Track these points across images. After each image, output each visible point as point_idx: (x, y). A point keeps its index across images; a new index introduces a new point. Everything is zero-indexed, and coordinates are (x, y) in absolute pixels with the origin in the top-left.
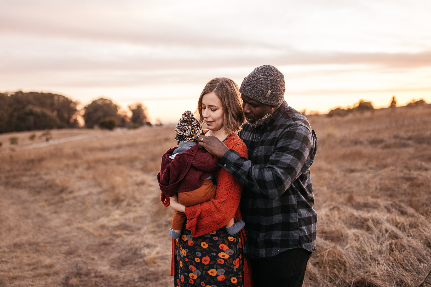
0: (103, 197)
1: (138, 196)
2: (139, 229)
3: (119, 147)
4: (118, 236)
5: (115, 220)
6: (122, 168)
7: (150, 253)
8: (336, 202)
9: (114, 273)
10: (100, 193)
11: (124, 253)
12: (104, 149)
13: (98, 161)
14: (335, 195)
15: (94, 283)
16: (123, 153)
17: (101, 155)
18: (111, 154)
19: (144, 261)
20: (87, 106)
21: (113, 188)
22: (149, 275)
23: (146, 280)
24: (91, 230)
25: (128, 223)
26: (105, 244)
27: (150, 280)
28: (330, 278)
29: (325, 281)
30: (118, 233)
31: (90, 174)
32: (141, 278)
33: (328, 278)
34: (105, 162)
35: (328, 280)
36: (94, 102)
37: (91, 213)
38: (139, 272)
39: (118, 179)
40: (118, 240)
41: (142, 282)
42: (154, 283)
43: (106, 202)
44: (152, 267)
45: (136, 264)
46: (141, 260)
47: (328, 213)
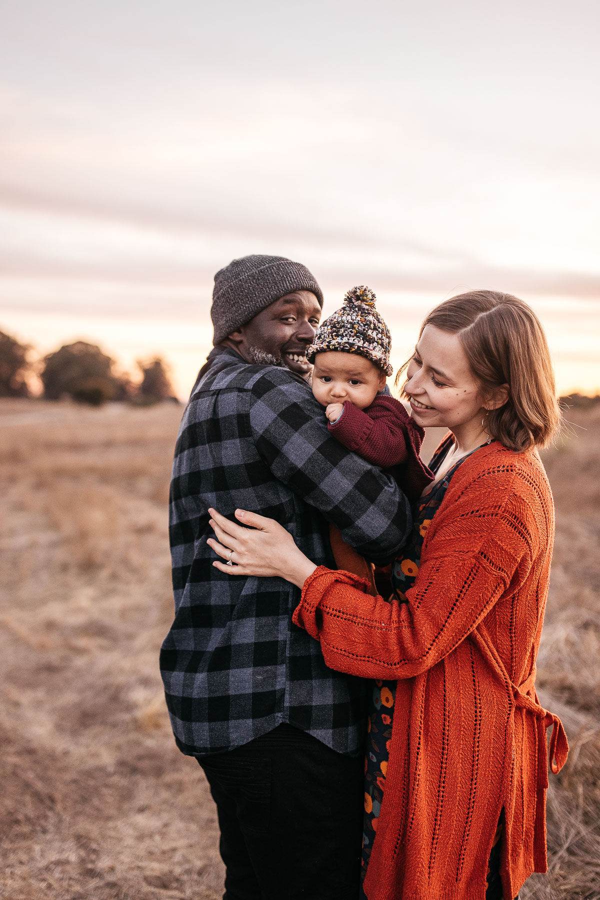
0: (60, 555)
1: (136, 558)
2: (130, 637)
3: (109, 444)
4: (79, 651)
5: (79, 610)
6: (108, 491)
7: (148, 702)
8: (590, 609)
9: (61, 744)
10: (54, 545)
11: (89, 694)
12: (76, 447)
13: (60, 473)
14: (587, 592)
15: (9, 769)
16: (116, 459)
17: (69, 460)
18: (90, 459)
19: (135, 721)
20: (50, 357)
21: (83, 535)
22: (140, 758)
23: (134, 770)
24: (23, 631)
25: (107, 621)
26: (50, 669)
27: (144, 773)
28: (586, 814)
29: (573, 820)
30: (82, 642)
31: (39, 500)
32: (121, 764)
33: (580, 812)
34: (74, 475)
35: (580, 818)
36: (65, 350)
37: (29, 590)
38: (119, 748)
39: (96, 517)
40: (80, 662)
41: (122, 774)
42: (152, 781)
43: (65, 568)
44: (150, 736)
45: (114, 725)
46: (126, 717)
47: (574, 637)
